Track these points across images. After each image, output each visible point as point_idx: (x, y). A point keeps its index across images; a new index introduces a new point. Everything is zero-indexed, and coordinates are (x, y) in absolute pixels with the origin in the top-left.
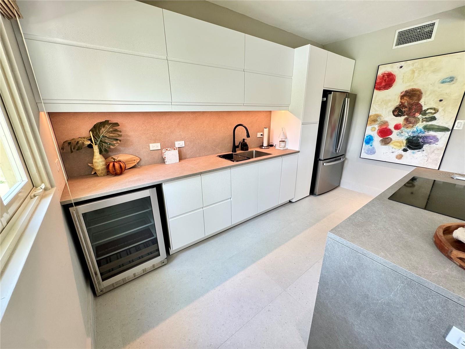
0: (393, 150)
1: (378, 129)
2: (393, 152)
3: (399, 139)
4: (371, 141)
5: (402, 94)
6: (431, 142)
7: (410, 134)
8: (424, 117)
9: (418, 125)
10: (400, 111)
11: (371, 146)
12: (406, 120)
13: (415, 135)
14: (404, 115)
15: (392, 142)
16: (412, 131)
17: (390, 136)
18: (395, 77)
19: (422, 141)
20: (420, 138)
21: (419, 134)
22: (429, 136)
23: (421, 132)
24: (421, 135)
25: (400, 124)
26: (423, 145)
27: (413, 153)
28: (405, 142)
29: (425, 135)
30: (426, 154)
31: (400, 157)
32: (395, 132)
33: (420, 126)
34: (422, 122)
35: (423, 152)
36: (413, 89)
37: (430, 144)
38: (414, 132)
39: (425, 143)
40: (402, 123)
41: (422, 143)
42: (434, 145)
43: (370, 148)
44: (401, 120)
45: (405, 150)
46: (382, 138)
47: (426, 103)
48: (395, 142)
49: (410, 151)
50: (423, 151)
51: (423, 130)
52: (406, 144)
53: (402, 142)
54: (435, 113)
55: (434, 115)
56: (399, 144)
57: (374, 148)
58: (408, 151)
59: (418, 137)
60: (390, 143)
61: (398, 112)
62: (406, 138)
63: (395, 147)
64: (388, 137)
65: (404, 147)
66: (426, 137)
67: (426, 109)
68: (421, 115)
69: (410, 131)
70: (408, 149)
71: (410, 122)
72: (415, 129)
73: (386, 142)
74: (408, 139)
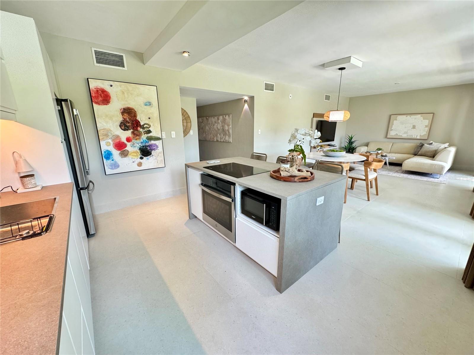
0: (133, 160)
1: (113, 143)
2: (133, 162)
3: (134, 150)
4: (111, 156)
5: (121, 111)
6: (155, 148)
7: (140, 145)
8: (144, 130)
9: (142, 137)
10: (126, 126)
11: (113, 160)
12: (133, 133)
13: (144, 144)
14: (130, 129)
15: (130, 153)
16: (140, 142)
17: (126, 149)
18: (110, 94)
19: (150, 149)
20: (148, 146)
21: (145, 143)
22: (152, 145)
23: (146, 142)
24: (147, 144)
25: (130, 137)
26: (151, 151)
27: (148, 159)
28: (139, 151)
29: (149, 144)
30: (155, 158)
31: (140, 164)
32: (128, 144)
33: (144, 137)
34: (144, 134)
35: (153, 157)
36: (128, 107)
37: (155, 151)
38: (142, 142)
39: (152, 150)
40: (131, 136)
41: (150, 150)
42: (157, 150)
43: (112, 163)
44: (129, 133)
45: (141, 158)
46: (120, 152)
47: (141, 120)
48: (132, 153)
49: (145, 158)
50: (153, 156)
51: (147, 140)
52: (140, 153)
53: (137, 152)
54: (149, 127)
55: (150, 129)
56: (135, 154)
57: (116, 162)
58: (144, 159)
59: (146, 146)
60: (129, 155)
61: (124, 126)
62: (139, 148)
63: (133, 157)
64: (124, 149)
65: (140, 156)
67: (143, 124)
68: (141, 129)
69: (139, 142)
70: (143, 157)
71: (136, 135)
72: (142, 140)
73: (124, 154)
74: (140, 149)
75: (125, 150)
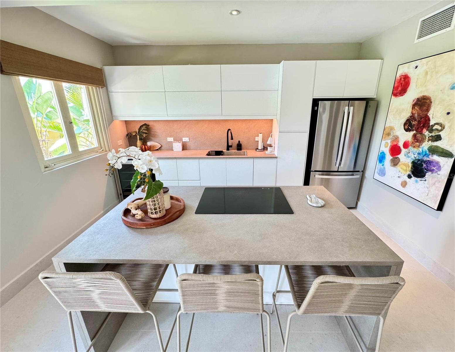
0: (400, 174)
1: (391, 145)
2: (399, 177)
3: (405, 161)
4: (383, 160)
5: (414, 103)
6: (433, 170)
7: (415, 156)
8: (431, 134)
9: (424, 144)
10: (411, 125)
11: (383, 165)
12: (415, 136)
13: (421, 157)
14: (413, 130)
15: (400, 163)
16: (418, 152)
17: (398, 156)
18: (410, 80)
19: (426, 168)
20: (425, 162)
21: (423, 156)
22: (432, 162)
23: (425, 155)
24: (425, 159)
25: (408, 141)
26: (426, 173)
27: (416, 181)
28: (410, 165)
29: (428, 159)
30: (428, 186)
31: (404, 184)
32: (404, 151)
33: (426, 145)
34: (428, 141)
35: (425, 182)
36: (424, 96)
38: (420, 153)
39: (428, 170)
40: (410, 141)
41: (426, 169)
42: (436, 174)
43: (381, 168)
44: (409, 136)
45: (409, 177)
46: (392, 158)
47: (434, 116)
48: (402, 164)
49: (414, 179)
50: (425, 180)
51: (428, 152)
52: (411, 168)
53: (408, 165)
54: (441, 130)
55: (440, 133)
56: (405, 168)
57: (384, 168)
58: (412, 179)
59: (422, 161)
60: (398, 165)
61: (408, 126)
62: (412, 160)
63: (401, 170)
65: (409, 173)
66: (429, 162)
67: (433, 124)
68: (428, 132)
69: (416, 152)
70: (412, 175)
71: (418, 140)
72: (421, 150)
73: (395, 162)
74: (413, 163)
75: (397, 158)
